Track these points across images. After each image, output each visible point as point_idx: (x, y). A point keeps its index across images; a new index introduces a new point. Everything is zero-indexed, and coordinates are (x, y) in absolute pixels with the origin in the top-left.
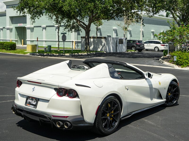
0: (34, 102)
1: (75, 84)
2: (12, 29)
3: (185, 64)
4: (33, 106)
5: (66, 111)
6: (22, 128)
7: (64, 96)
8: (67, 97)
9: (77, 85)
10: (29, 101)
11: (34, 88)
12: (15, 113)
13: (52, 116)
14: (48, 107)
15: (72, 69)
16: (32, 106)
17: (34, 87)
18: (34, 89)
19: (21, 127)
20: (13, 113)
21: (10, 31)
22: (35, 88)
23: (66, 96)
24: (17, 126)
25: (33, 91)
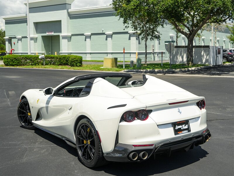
2: (37, 39)
4: (186, 131)
10: (177, 127)
11: (179, 110)
21: (34, 41)
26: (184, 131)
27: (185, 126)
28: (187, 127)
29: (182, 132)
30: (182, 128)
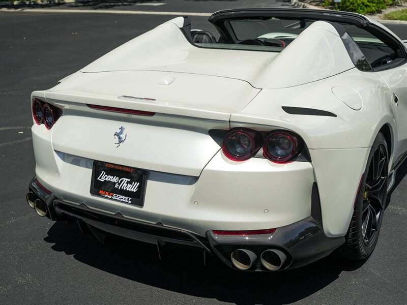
0: (130, 183)
1: (283, 108)
3: (361, 9)
5: (266, 211)
6: (72, 256)
7: (252, 159)
8: (266, 161)
9: (290, 110)
10: (104, 177)
11: (121, 133)
12: (46, 216)
13: (213, 231)
14: (195, 201)
15: (196, 44)
16: (125, 198)
17: (122, 128)
18: (121, 136)
19: (68, 253)
20: (40, 213)
22: (125, 132)
23: (259, 157)
24: (53, 248)
25: (120, 142)
26: (121, 197)
27: (128, 183)
29: (112, 196)
30: (119, 184)
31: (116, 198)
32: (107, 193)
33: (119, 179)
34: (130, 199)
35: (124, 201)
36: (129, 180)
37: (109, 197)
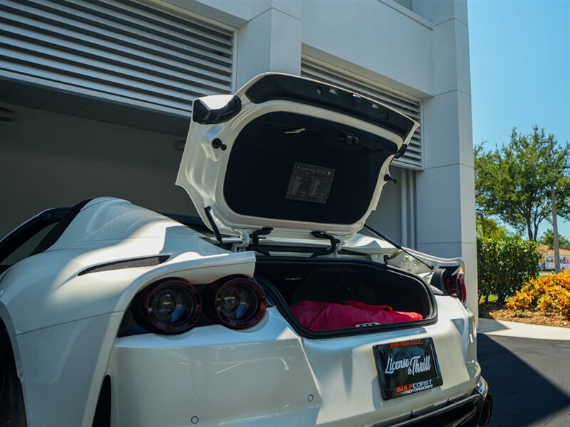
26: (421, 383)
28: (428, 368)
29: (412, 388)
30: (412, 367)
31: (417, 389)
32: (406, 387)
33: (409, 361)
34: (430, 381)
35: (426, 387)
36: (419, 357)
37: (409, 392)
